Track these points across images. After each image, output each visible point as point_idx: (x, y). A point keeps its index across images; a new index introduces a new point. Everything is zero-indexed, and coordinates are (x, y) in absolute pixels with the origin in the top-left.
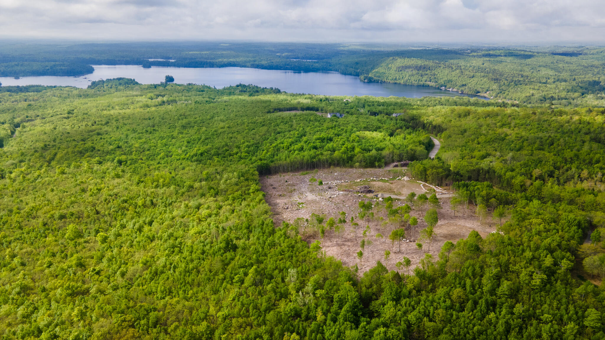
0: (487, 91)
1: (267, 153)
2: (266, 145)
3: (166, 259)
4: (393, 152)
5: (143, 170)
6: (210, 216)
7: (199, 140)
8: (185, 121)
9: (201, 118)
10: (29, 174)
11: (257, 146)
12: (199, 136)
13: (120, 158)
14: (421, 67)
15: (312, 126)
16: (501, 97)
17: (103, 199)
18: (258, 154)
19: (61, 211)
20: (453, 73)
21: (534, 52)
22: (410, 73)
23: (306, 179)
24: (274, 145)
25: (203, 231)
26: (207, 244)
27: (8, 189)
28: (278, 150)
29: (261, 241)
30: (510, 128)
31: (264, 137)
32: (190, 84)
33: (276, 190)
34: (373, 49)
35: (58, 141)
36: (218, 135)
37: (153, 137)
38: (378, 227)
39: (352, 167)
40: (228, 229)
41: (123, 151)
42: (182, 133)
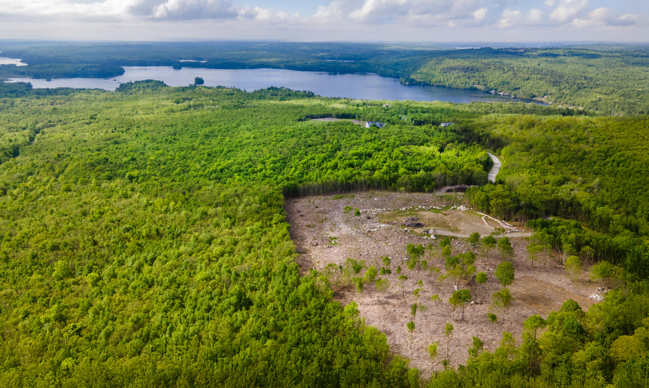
0: (545, 95)
1: (295, 171)
2: (295, 161)
3: (162, 317)
4: (446, 173)
5: (154, 189)
6: (222, 254)
7: (221, 152)
8: (208, 129)
9: (226, 126)
10: (33, 190)
11: (285, 162)
12: (221, 148)
13: (132, 173)
14: (468, 68)
15: (349, 139)
16: (562, 102)
17: (103, 225)
18: (285, 171)
19: (54, 240)
20: (504, 75)
21: (597, 51)
22: (456, 75)
23: (340, 205)
24: (304, 161)
25: (212, 277)
26: (215, 296)
27: (6, 208)
28: (308, 167)
29: (281, 296)
30: (588, 143)
31: (292, 150)
32: (219, 87)
33: (304, 218)
34: (414, 49)
35: (72, 150)
36: (242, 147)
37: (172, 148)
38: (432, 279)
39: (395, 190)
40: (242, 275)
41: (137, 164)
42: (203, 144)
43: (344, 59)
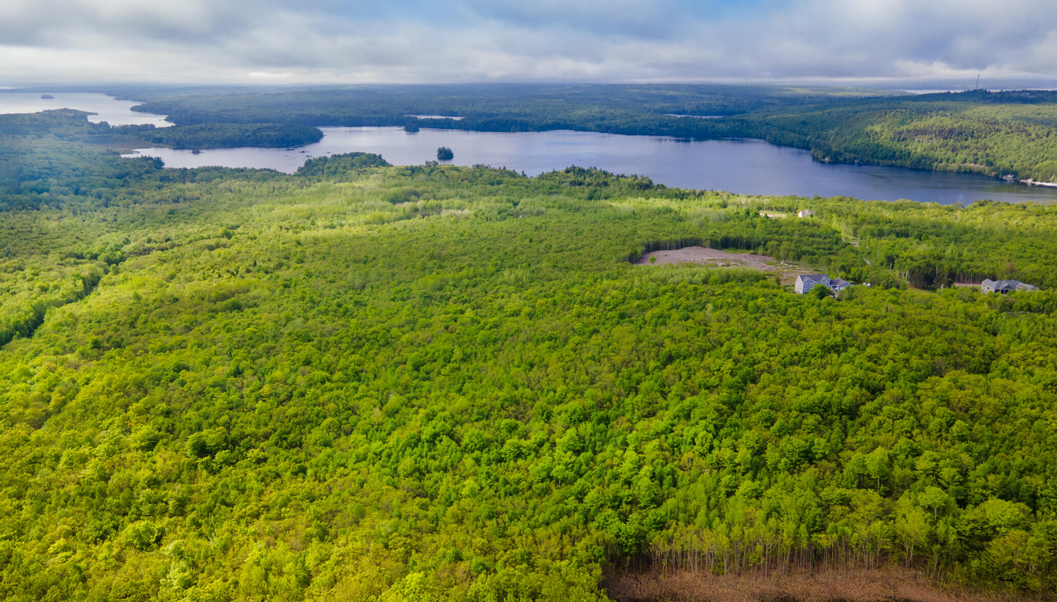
1: (637, 466)
8: (433, 278)
12: (449, 346)
14: (951, 131)
22: (926, 144)
31: (625, 373)
32: (478, 166)
36: (498, 346)
43: (702, 113)
